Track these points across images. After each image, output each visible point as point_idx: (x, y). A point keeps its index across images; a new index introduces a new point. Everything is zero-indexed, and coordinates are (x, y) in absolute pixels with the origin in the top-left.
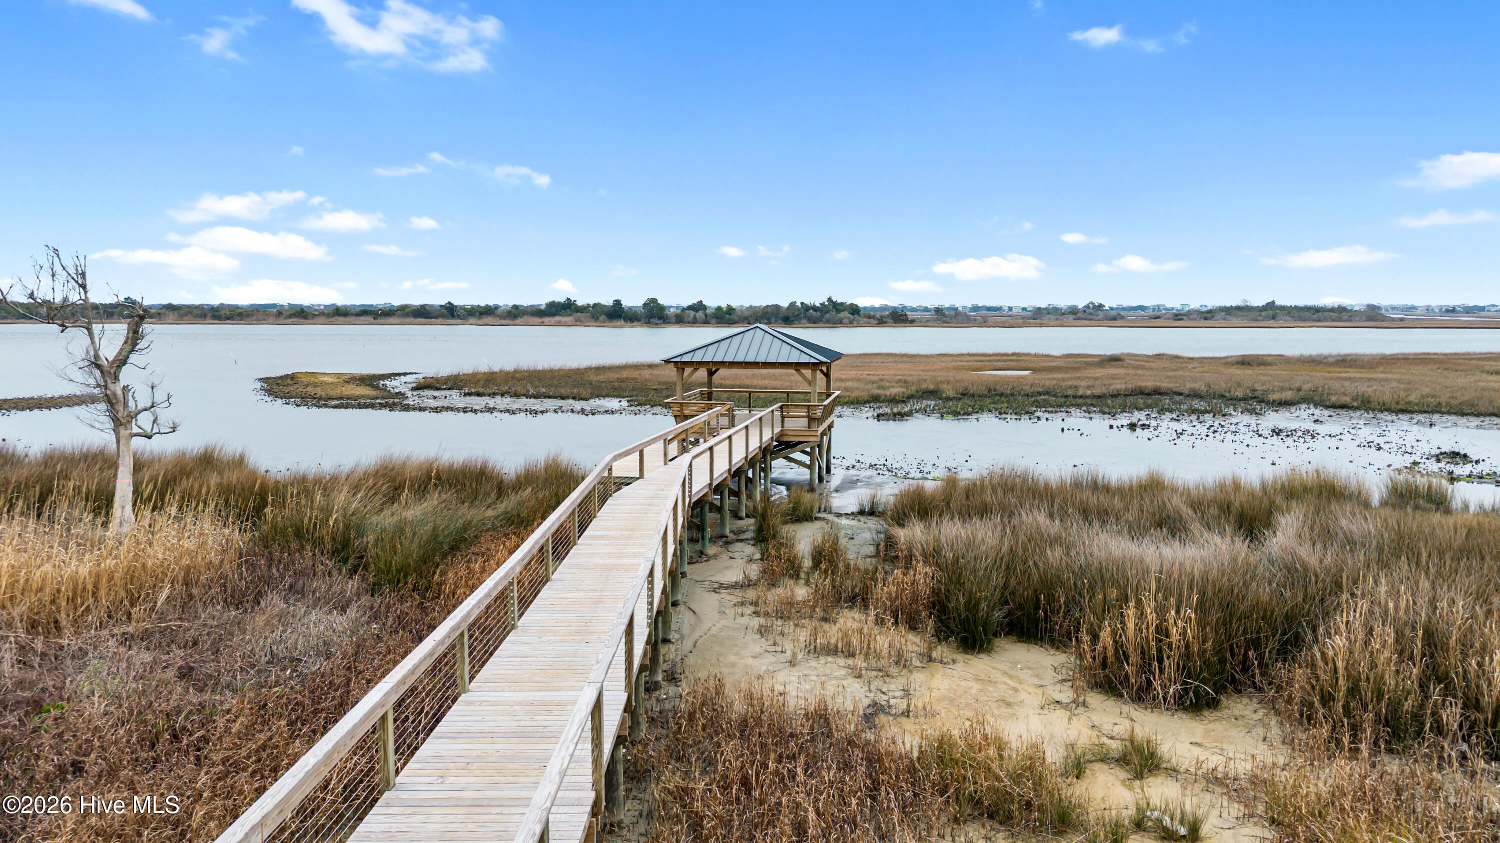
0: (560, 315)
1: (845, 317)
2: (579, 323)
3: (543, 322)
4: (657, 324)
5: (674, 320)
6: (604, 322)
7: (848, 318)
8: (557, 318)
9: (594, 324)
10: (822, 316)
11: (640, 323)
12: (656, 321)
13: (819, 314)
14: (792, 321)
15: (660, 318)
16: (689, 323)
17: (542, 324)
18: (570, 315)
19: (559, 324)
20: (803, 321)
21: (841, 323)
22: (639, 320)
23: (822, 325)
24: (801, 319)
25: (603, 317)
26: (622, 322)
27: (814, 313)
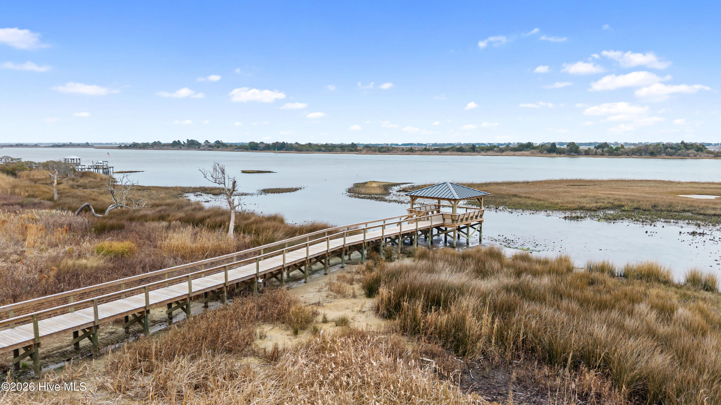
0: (524, 151)
1: (691, 153)
2: (533, 155)
3: (515, 154)
4: (574, 155)
5: (584, 153)
6: (545, 154)
7: (693, 153)
8: (523, 152)
9: (540, 155)
10: (676, 152)
11: (565, 155)
12: (573, 154)
13: (674, 151)
14: (656, 155)
15: (575, 153)
16: (592, 155)
17: (514, 155)
18: (529, 151)
19: (523, 155)
20: (663, 155)
21: (688, 156)
22: (564, 153)
23: (675, 157)
24: (662, 153)
25: (545, 152)
26: (555, 154)
27: (671, 150)
